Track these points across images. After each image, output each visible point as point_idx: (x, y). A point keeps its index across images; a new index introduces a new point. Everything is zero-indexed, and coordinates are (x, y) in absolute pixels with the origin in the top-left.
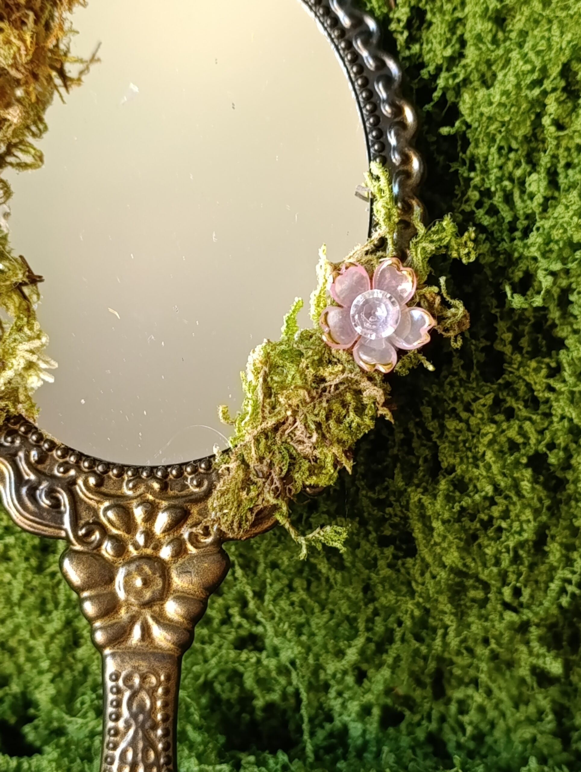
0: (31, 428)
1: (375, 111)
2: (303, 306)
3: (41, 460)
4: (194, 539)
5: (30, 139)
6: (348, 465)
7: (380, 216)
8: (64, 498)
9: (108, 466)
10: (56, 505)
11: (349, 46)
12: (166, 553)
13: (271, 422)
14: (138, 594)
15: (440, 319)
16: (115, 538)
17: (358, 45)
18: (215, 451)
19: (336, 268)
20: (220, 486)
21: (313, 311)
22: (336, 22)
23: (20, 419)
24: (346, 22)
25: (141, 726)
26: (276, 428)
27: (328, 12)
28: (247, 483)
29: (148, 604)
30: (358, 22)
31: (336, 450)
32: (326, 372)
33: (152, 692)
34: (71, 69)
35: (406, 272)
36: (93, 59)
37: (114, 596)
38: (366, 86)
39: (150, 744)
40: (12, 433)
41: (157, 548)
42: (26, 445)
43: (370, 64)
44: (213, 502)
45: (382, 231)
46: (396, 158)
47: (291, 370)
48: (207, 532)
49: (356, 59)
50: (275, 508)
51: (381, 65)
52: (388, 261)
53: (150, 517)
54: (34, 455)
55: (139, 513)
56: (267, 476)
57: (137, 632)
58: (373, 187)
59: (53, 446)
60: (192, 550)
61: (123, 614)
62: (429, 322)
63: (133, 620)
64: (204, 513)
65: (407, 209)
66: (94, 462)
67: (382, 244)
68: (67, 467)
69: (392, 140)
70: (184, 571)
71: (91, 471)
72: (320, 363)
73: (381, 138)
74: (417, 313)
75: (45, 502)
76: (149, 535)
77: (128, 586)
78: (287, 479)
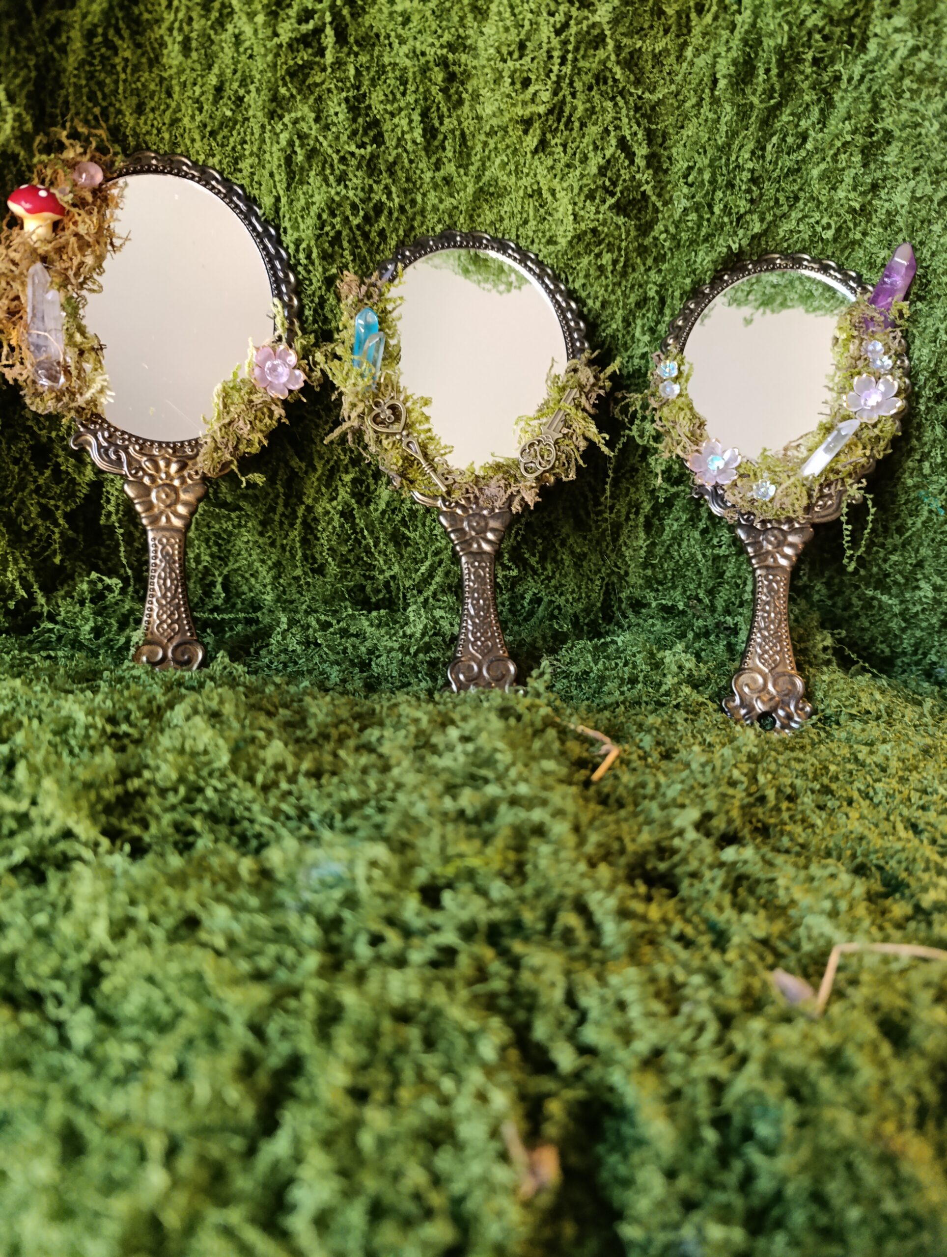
0: (104, 421)
1: (275, 275)
2: (240, 367)
3: (110, 436)
4: (190, 476)
5: (95, 276)
6: (266, 443)
7: (279, 324)
8: (123, 455)
9: (145, 441)
10: (119, 458)
11: (262, 242)
12: (176, 483)
13: (227, 420)
14: (163, 502)
15: (309, 377)
16: (150, 476)
17: (266, 241)
18: (200, 434)
19: (257, 349)
20: (203, 451)
21: (247, 369)
22: (254, 229)
23: (98, 416)
24: (260, 229)
25: (167, 562)
26: (230, 423)
27: (251, 223)
28: (217, 449)
29: (169, 506)
30: (266, 230)
31: (260, 435)
32: (254, 397)
33: (172, 547)
34: (117, 242)
35: (291, 352)
36: (127, 239)
37: (151, 502)
38: (271, 261)
39: (172, 570)
40: (95, 423)
41: (172, 479)
42: (102, 429)
43: (272, 251)
44: (199, 459)
45: (280, 331)
46: (286, 298)
47: (236, 397)
48: (197, 473)
49: (265, 248)
50: (231, 462)
51: (278, 252)
52: (283, 346)
53: (168, 465)
54: (106, 434)
55: (162, 464)
56: (227, 446)
57: (164, 519)
58: (275, 310)
59: (116, 430)
60: (189, 481)
61: (156, 510)
62: (303, 377)
63: (161, 513)
64: (195, 464)
65: (292, 323)
66: (138, 438)
67: (280, 339)
68: (124, 440)
69: (284, 289)
70: (186, 491)
71: (137, 442)
72: (251, 393)
73: (278, 288)
74: (297, 372)
75: (113, 457)
76: (167, 474)
77: (158, 498)
78: (236, 448)
